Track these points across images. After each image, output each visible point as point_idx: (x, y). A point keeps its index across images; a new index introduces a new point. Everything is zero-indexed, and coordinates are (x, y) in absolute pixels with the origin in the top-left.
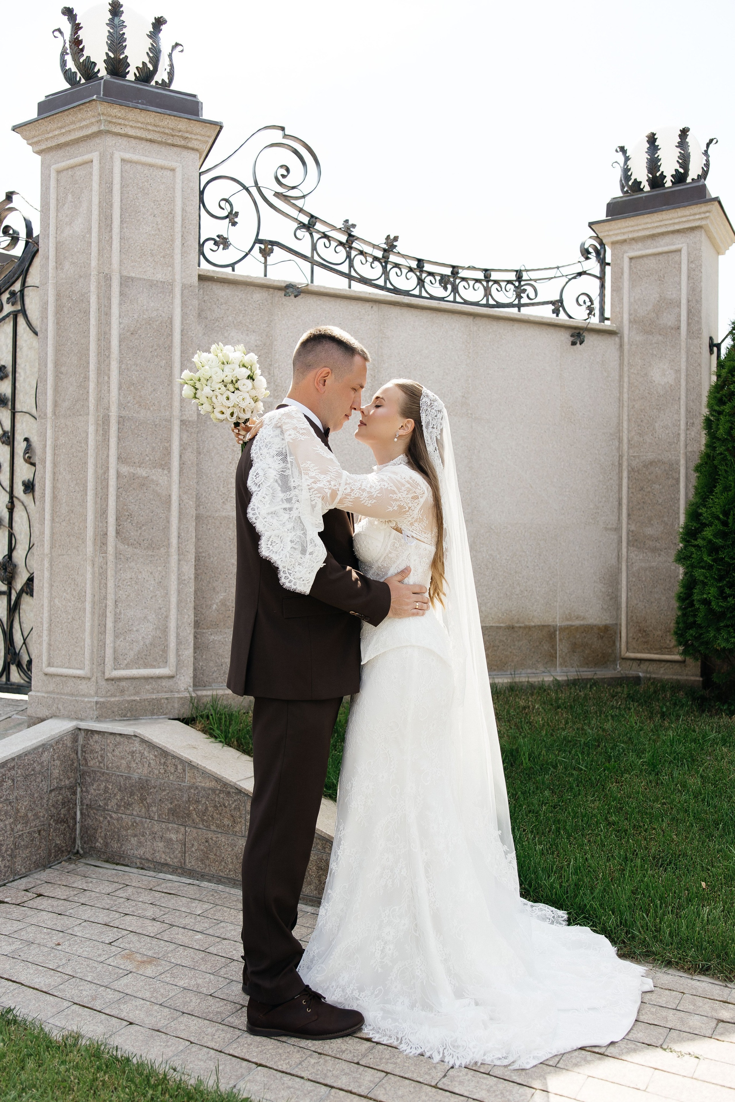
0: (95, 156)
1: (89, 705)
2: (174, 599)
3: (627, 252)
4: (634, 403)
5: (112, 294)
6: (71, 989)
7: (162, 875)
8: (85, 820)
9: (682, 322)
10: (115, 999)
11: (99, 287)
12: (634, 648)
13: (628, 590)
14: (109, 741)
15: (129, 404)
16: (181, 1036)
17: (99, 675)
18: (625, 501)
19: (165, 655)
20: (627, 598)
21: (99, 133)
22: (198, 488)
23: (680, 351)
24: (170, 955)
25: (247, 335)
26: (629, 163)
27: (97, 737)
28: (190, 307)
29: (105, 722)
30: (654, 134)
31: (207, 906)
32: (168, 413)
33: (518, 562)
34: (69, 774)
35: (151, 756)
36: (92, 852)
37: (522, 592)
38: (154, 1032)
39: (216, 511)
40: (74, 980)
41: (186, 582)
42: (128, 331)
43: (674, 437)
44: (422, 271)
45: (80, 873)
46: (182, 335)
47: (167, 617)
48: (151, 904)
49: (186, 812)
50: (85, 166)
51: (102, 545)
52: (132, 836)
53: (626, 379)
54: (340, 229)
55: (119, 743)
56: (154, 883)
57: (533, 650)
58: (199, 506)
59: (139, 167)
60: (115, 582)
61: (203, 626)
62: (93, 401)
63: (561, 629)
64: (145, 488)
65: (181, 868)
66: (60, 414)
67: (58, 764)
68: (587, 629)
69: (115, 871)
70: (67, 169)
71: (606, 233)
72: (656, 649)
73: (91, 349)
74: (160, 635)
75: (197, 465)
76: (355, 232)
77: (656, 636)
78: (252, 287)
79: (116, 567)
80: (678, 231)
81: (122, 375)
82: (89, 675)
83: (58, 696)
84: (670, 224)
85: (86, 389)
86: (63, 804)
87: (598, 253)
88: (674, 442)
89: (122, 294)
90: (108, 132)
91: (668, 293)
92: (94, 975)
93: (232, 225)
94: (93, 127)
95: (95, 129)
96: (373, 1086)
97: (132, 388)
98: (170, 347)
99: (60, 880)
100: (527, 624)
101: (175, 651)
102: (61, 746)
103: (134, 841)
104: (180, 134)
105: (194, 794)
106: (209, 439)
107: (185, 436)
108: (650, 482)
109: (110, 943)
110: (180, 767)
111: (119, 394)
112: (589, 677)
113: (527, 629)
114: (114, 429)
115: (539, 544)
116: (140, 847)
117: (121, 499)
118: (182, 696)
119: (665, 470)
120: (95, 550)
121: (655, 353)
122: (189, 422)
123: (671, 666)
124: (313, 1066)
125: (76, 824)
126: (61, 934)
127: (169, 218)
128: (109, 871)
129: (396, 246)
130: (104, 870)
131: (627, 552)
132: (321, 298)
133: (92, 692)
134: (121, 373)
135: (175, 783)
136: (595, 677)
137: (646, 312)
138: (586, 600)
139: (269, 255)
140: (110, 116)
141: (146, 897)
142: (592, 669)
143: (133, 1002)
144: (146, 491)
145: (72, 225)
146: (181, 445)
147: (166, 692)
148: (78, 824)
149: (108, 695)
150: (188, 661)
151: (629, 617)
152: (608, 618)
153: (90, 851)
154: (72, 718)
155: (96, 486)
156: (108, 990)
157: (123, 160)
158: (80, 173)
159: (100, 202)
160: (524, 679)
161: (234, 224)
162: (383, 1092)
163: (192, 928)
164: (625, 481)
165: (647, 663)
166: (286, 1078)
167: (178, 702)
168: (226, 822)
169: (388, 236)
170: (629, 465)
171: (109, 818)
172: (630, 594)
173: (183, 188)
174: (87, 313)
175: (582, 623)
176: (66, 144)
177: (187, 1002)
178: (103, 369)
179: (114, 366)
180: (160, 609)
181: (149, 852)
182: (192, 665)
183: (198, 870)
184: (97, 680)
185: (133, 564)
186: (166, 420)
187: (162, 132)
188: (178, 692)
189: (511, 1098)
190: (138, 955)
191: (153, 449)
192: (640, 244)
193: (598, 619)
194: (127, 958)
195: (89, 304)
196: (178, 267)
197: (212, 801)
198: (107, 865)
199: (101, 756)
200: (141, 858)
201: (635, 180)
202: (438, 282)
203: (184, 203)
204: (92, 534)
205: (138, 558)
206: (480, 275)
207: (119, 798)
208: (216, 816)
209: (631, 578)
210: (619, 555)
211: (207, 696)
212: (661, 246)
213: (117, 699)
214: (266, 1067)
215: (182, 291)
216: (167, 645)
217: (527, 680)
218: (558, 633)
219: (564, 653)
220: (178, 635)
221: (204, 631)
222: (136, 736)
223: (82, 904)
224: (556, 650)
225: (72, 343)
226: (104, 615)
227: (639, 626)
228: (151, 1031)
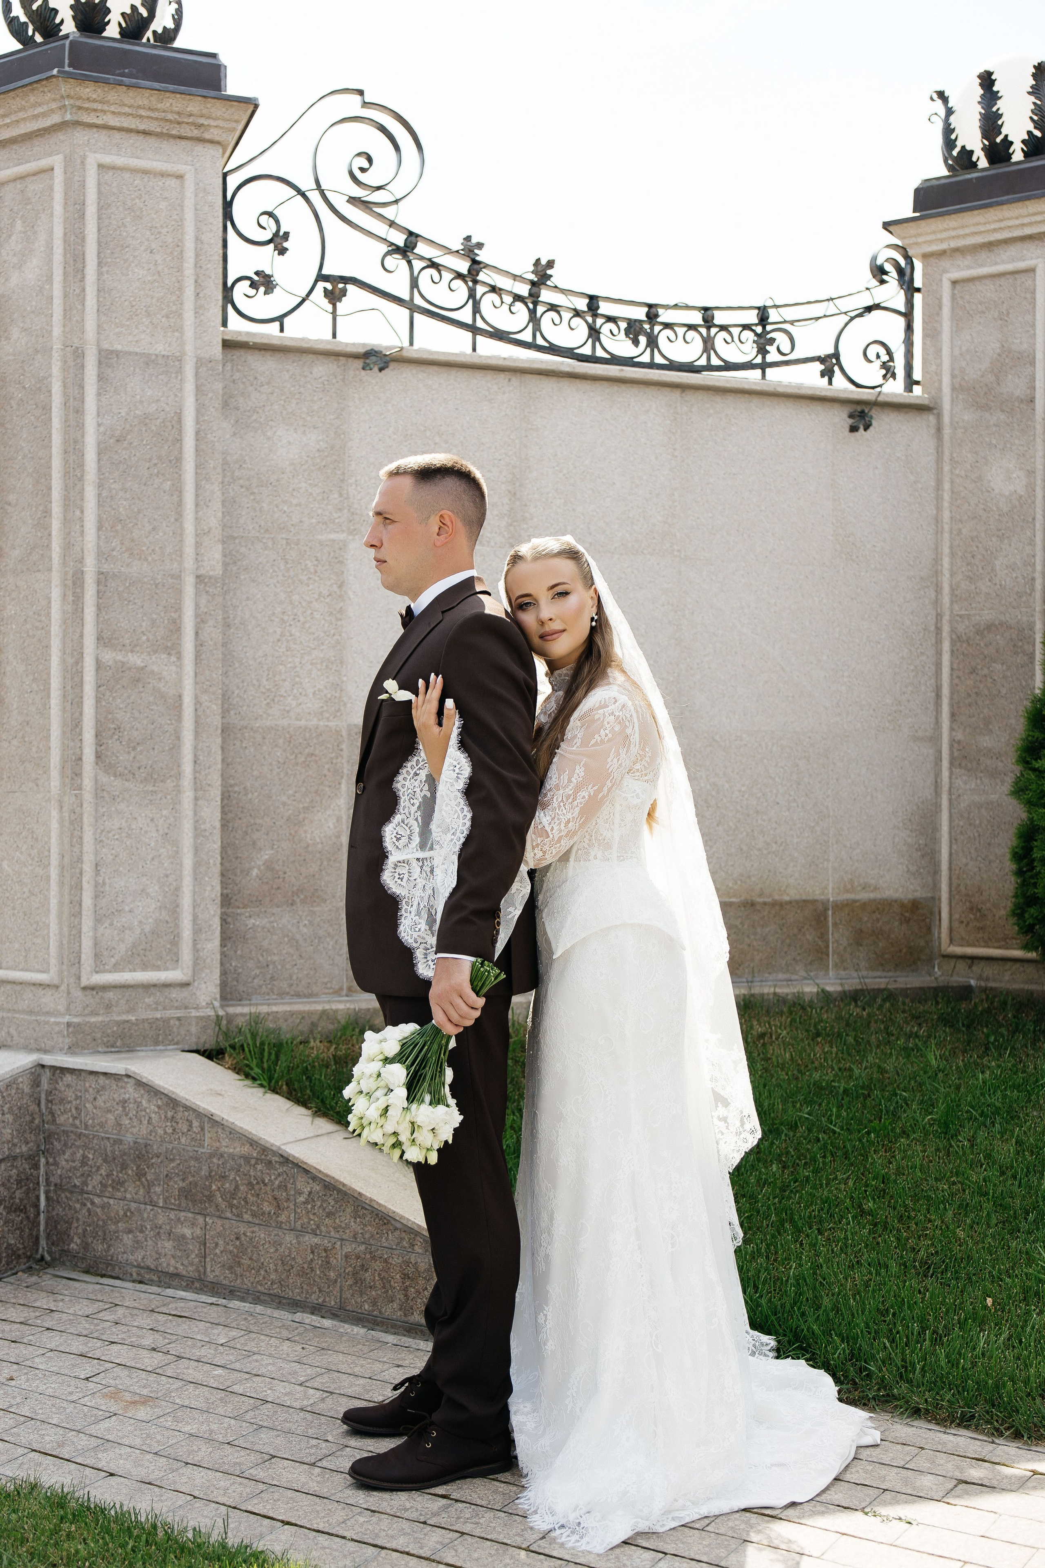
0: (57, 161)
1: (57, 1029)
2: (188, 861)
3: (948, 272)
4: (961, 526)
5: (86, 379)
6: (29, 1433)
7: (170, 1292)
8: (53, 1209)
9: (1037, 390)
10: (91, 1447)
11: (65, 369)
12: (962, 939)
13: (952, 840)
14: (87, 1085)
15: (114, 553)
16: (181, 1490)
17: (72, 980)
18: (946, 691)
19: (176, 950)
20: (951, 854)
21: (62, 126)
22: (227, 682)
23: (1034, 439)
24: (173, 1394)
25: (304, 433)
26: (952, 119)
27: (70, 1079)
28: (210, 395)
29: (83, 1054)
30: (989, 74)
31: (235, 1333)
32: (175, 565)
33: (759, 795)
34: (27, 1135)
35: (153, 1107)
36: (65, 1258)
37: (768, 844)
38: (143, 1485)
39: (256, 719)
40: (33, 1422)
41: (207, 834)
42: (112, 436)
43: (1025, 585)
44: (595, 315)
45: (44, 1288)
46: (197, 440)
47: (177, 889)
48: (151, 1329)
49: (207, 1193)
50: (41, 176)
51: (74, 776)
52: (124, 1232)
53: (947, 486)
54: (457, 251)
55: (103, 1088)
56: (157, 1303)
57: (788, 941)
58: (228, 711)
59: (127, 175)
60: (94, 834)
61: (237, 904)
62: (58, 549)
63: (837, 906)
64: (140, 685)
65: (200, 1280)
66: (8, 568)
67: (11, 1120)
68: (882, 906)
69: (99, 1286)
70: (15, 180)
71: (913, 240)
72: (998, 941)
73: (53, 467)
74: (167, 918)
75: (224, 645)
76: (482, 256)
77: (997, 917)
78: (311, 356)
79: (96, 811)
80: (1031, 237)
81: (103, 506)
82: (56, 981)
83: (10, 1015)
84: (1017, 226)
85: (47, 529)
86: (19, 1182)
87: (900, 271)
88: (1026, 593)
89: (101, 378)
90: (77, 123)
91: (1015, 341)
92: (62, 1417)
93: (279, 254)
94: (53, 116)
95: (56, 119)
96: (439, 1547)
97: (119, 527)
98: (179, 459)
99: (15, 1297)
100: (777, 897)
101: (190, 944)
102: (13, 1091)
103: (128, 1239)
104: (191, 120)
105: (218, 1166)
106: (244, 603)
107: (203, 601)
108: (987, 660)
109: (87, 1379)
110: (196, 1124)
111: (99, 537)
112: (883, 986)
113: (777, 908)
114: (90, 593)
115: (797, 765)
116: (137, 1248)
117: (104, 703)
118: (202, 1014)
119: (1011, 639)
120: (63, 785)
121: (994, 441)
122: (210, 578)
123: (1021, 969)
124: (362, 1525)
125: (39, 1214)
126: (15, 1366)
127: (176, 253)
128: (90, 1285)
129: (551, 276)
130: (83, 1284)
131: (950, 778)
132: (424, 368)
133: (62, 1008)
134: (100, 504)
135: (189, 1148)
136: (890, 987)
137: (979, 373)
138: (880, 857)
139: (340, 300)
140: (80, 98)
141: (146, 1321)
142: (891, 974)
143: (117, 1450)
144: (141, 689)
145: (23, 269)
146: (197, 616)
147: (177, 1008)
148: (42, 1215)
149: (86, 1012)
150: (212, 959)
151: (954, 886)
152: (919, 889)
153: (61, 1257)
154: (31, 1049)
155: (65, 683)
156: (81, 1435)
157: (101, 166)
158: (34, 186)
159: (65, 234)
160: (768, 990)
161: (282, 251)
162: (453, 1553)
163: (209, 1361)
164: (946, 658)
165: (983, 963)
166: (322, 1538)
167: (197, 1024)
168: (266, 1207)
169: (538, 260)
170: (953, 630)
171: (89, 1205)
172: (955, 847)
173: (196, 204)
174: (47, 409)
175: (872, 896)
176: (13, 141)
177: (193, 1450)
178: (72, 499)
179: (90, 493)
180: (167, 876)
181: (151, 1256)
182: (219, 965)
183: (224, 1282)
184: (68, 990)
185: (122, 806)
186: (172, 576)
187: (162, 119)
188: (197, 1008)
189: (628, 1563)
190: (127, 1394)
191: (153, 622)
192: (969, 257)
193: (901, 890)
194: (111, 1397)
195: (51, 396)
196: (189, 332)
197: (245, 1175)
198: (87, 1278)
199: (77, 1108)
200: (139, 1266)
201: (963, 147)
202: (623, 332)
203: (198, 229)
204: (58, 759)
205: (131, 796)
206: (696, 318)
207: (104, 1173)
208: (251, 1199)
209: (957, 821)
210: (936, 782)
211: (242, 1015)
212: (1003, 262)
213: (100, 1019)
214: (296, 1525)
215: (197, 369)
216: (178, 933)
217: (772, 990)
218: (830, 913)
219: (841, 947)
220: (195, 918)
221: (239, 911)
222: (128, 1076)
223: (48, 1329)
224: (827, 942)
225: (25, 456)
226: (79, 887)
227: (970, 902)
228: (139, 1484)
